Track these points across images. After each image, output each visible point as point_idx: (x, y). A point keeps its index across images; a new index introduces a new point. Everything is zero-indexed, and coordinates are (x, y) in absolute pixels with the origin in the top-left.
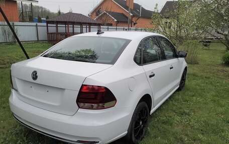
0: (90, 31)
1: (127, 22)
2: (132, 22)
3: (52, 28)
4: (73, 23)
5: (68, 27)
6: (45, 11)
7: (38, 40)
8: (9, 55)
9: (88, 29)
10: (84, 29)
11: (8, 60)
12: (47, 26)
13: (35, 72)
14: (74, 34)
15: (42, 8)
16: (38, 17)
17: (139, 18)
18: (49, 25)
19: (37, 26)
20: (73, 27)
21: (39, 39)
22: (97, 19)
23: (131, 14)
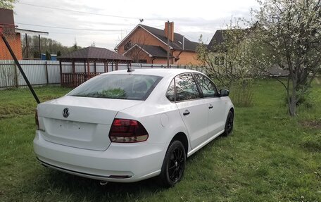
0: (117, 69)
1: (166, 58)
2: (172, 57)
3: (67, 67)
4: (95, 60)
5: (88, 65)
6: (55, 45)
7: (48, 83)
8: (11, 102)
9: (114, 67)
10: (110, 68)
11: (12, 109)
12: (61, 65)
13: (66, 109)
14: (95, 74)
15: (50, 40)
16: (47, 53)
17: (182, 51)
18: (62, 63)
19: (46, 64)
20: (95, 65)
21: (50, 82)
22: (126, 55)
23: (171, 48)
